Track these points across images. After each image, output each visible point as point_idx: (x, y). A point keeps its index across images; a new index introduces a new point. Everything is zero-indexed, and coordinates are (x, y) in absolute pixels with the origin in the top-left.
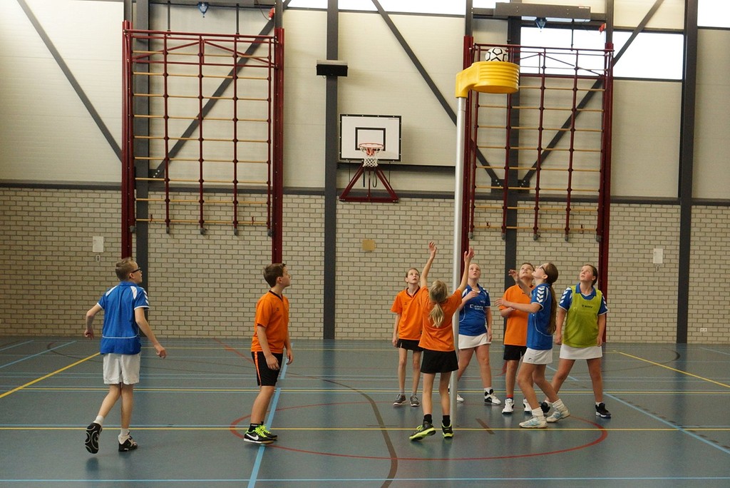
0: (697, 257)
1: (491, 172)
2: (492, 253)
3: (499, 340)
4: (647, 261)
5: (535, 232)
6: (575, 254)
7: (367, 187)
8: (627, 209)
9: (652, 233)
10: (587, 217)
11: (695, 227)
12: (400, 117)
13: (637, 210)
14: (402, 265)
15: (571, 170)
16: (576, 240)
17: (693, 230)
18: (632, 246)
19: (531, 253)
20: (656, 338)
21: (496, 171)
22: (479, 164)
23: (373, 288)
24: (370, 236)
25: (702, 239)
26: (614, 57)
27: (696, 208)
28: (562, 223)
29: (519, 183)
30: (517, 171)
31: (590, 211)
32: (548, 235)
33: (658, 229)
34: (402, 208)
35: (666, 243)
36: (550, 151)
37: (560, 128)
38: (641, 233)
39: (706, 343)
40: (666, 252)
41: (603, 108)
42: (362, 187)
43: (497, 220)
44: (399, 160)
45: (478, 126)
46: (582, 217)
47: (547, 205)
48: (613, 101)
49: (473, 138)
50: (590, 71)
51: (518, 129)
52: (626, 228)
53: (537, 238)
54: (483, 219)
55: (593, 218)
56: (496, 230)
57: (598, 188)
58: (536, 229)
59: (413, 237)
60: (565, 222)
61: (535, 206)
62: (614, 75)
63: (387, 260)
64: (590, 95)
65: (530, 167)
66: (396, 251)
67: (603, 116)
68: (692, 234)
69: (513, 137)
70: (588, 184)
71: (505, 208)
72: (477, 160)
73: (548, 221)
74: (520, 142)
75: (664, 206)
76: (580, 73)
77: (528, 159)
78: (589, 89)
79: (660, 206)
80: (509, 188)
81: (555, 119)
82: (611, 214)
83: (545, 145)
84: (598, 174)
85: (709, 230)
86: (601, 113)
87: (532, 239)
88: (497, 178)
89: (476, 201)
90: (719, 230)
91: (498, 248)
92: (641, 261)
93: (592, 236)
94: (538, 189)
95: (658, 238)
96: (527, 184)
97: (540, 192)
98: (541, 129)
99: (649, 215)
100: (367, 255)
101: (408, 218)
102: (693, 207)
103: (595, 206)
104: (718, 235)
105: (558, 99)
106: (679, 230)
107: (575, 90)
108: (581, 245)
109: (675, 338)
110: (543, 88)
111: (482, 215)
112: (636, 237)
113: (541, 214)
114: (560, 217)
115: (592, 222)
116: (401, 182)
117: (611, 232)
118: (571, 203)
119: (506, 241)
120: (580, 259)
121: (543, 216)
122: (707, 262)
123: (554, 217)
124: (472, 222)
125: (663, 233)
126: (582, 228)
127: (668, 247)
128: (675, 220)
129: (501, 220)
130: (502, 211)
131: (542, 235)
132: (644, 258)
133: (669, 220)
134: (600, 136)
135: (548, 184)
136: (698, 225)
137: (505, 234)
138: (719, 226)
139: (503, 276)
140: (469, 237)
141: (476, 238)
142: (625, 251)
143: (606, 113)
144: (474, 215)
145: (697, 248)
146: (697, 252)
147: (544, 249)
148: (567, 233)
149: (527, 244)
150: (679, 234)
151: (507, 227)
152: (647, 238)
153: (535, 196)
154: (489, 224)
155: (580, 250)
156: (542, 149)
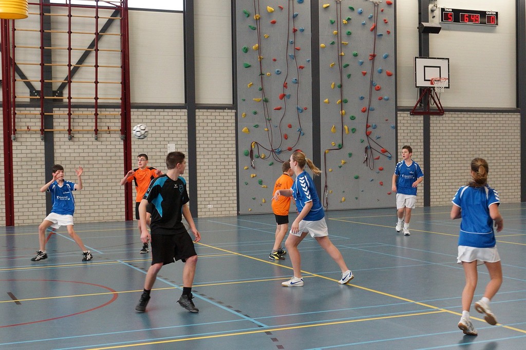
0: (202, 150)
1: (29, 85)
2: (33, 151)
4: (162, 154)
5: (70, 134)
6: (104, 151)
8: (144, 113)
10: (112, 120)
11: (199, 126)
13: (153, 113)
15: (96, 82)
16: (104, 139)
17: (197, 128)
19: (67, 151)
21: (34, 84)
22: (18, 78)
25: (205, 135)
27: (199, 112)
28: (91, 126)
29: (54, 93)
30: (51, 83)
31: (115, 115)
32: (81, 135)
33: (170, 128)
35: (178, 139)
36: (79, 67)
37: (86, 48)
38: (157, 132)
39: (212, 216)
40: (178, 146)
41: (121, 33)
43: (36, 124)
45: (15, 47)
46: (108, 120)
47: (78, 111)
48: (129, 27)
49: (11, 56)
50: (109, 2)
51: (51, 49)
53: (71, 138)
54: (24, 124)
55: (117, 121)
56: (36, 132)
57: (120, 97)
58: (70, 130)
60: (94, 124)
61: (68, 112)
62: (129, 6)
64: (110, 23)
65: (62, 80)
67: (121, 39)
68: (197, 132)
69: (46, 56)
70: (111, 93)
71: (42, 114)
72: (16, 75)
73: (80, 124)
74: (52, 60)
75: (174, 110)
76: (100, 4)
77: (60, 74)
78: (109, 17)
79: (171, 110)
80: (45, 97)
81: (81, 41)
82: (132, 117)
83: (74, 62)
84: (120, 86)
85: (210, 128)
86: (119, 37)
87: (67, 140)
88: (35, 90)
89: (16, 109)
91: (38, 147)
92: (158, 154)
93: (118, 135)
94: (70, 98)
95: (170, 135)
96: (61, 94)
97: (72, 100)
98: (70, 49)
99: (162, 117)
102: (197, 110)
103: (119, 111)
104: (217, 132)
105: (84, 24)
106: (187, 128)
107: (97, 17)
108: (109, 143)
110: (70, 16)
111: (22, 120)
112: (153, 136)
113: (73, 119)
114: (90, 120)
115: (117, 124)
118: (98, 109)
119: (45, 141)
120: (108, 154)
121: (75, 120)
122: (209, 153)
123: (84, 120)
124: (14, 126)
125: (175, 132)
126: (108, 129)
127: (179, 143)
128: (183, 121)
129: (40, 124)
130: (40, 117)
131: (75, 136)
132: (160, 152)
133: (178, 121)
134: (120, 55)
135: (78, 94)
136: (201, 124)
137: (44, 136)
138: (217, 125)
139: (44, 170)
140: (12, 139)
141: (19, 139)
142: (145, 146)
143: (123, 37)
144: (16, 120)
145: (202, 142)
146: (201, 146)
147: (77, 147)
148: (96, 134)
149: (63, 143)
150: (187, 132)
151: (45, 130)
152: (162, 135)
153: (68, 104)
154: (29, 128)
155: (108, 147)
156: (71, 65)
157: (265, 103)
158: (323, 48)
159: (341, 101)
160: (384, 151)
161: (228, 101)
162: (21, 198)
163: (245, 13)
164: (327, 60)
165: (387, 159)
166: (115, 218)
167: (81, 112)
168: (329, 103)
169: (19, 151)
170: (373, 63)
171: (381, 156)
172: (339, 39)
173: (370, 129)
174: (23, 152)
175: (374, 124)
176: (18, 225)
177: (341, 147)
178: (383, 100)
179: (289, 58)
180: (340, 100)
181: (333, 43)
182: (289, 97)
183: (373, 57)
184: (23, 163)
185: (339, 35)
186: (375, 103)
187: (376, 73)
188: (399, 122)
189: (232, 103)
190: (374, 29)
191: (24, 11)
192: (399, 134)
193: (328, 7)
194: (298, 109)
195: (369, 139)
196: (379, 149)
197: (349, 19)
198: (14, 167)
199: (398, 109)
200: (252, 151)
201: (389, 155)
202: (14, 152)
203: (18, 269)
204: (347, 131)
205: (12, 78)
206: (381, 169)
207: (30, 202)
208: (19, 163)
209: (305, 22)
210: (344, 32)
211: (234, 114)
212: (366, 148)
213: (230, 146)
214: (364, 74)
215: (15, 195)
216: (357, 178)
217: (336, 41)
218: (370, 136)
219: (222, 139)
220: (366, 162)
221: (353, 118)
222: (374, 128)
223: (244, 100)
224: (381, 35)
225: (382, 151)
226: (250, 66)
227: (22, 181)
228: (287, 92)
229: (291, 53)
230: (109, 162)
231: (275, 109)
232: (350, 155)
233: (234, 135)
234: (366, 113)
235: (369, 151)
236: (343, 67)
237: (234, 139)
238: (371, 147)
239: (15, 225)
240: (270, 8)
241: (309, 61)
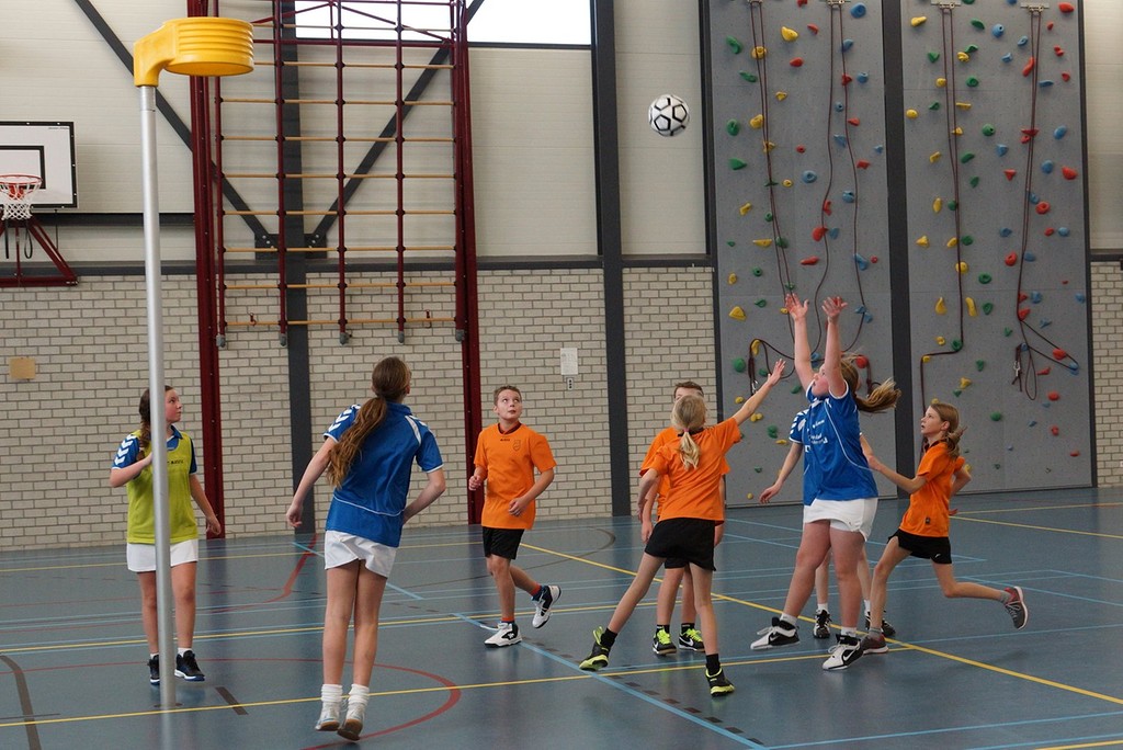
0: (638, 360)
1: (253, 222)
2: (265, 371)
3: (286, 533)
4: (550, 371)
5: (343, 329)
6: (418, 367)
7: (13, 259)
8: (508, 280)
9: (556, 321)
10: (436, 298)
11: (631, 306)
12: (71, 125)
13: (526, 280)
14: (91, 403)
15: (400, 213)
16: (419, 340)
17: (627, 311)
18: (521, 347)
19: (337, 368)
20: (574, 510)
21: (263, 219)
22: (228, 207)
23: (37, 450)
24: (26, 351)
25: (645, 327)
26: (467, 6)
27: (631, 273)
28: (390, 311)
29: (308, 240)
30: (301, 218)
31: (442, 285)
32: (368, 333)
33: (565, 312)
34: (86, 295)
35: (582, 337)
36: (361, 179)
37: (376, 137)
38: (537, 321)
40: (583, 353)
41: (453, 100)
42: (4, 260)
43: (270, 310)
44: (74, 205)
45: (222, 138)
46: (427, 298)
47: (361, 277)
48: (471, 86)
49: (214, 159)
50: (424, 32)
51: (299, 142)
52: (508, 314)
53: (346, 339)
54: (243, 310)
55: (447, 298)
56: (268, 328)
57: (453, 243)
58: (343, 322)
59: (109, 349)
60: (396, 307)
61: (338, 281)
62: (470, 39)
63: (61, 395)
64: (428, 77)
65: (326, 210)
66: (78, 377)
67: (453, 112)
68: (627, 319)
69: (290, 156)
70: (433, 235)
71: (282, 287)
72: (225, 201)
73: (366, 308)
74: (303, 165)
75: (574, 271)
76: (406, 36)
77: (321, 195)
78: (427, 65)
79: (566, 271)
80: (288, 249)
81: (367, 121)
82: (480, 289)
83: (351, 167)
84: (452, 219)
85: (656, 310)
86: (450, 107)
87: (337, 343)
88: (265, 233)
89: (227, 276)
90: (674, 310)
91: (275, 362)
92: (540, 371)
93: (448, 331)
94: (342, 249)
95: (567, 329)
96: (323, 242)
97: (347, 255)
98: (341, 140)
99: (548, 288)
100: (22, 387)
101: (98, 313)
103: (450, 277)
104: (671, 318)
105: (370, 83)
106: (603, 312)
107: (400, 67)
108: (429, 349)
109: (610, 508)
110: (340, 65)
111: (240, 302)
112: (528, 330)
113: (351, 295)
114: (388, 299)
115: (446, 306)
116: (79, 247)
117: (481, 322)
118: (405, 274)
119: (289, 348)
120: (429, 374)
121: (355, 300)
122: (656, 367)
123: (375, 299)
124: (222, 315)
125: (576, 320)
126: (428, 317)
127: (586, 345)
128: (595, 295)
129: (278, 309)
130: (278, 294)
131: (355, 334)
132: (544, 366)
133: (584, 296)
134: (451, 150)
135: (359, 240)
136: (635, 302)
137: (285, 335)
138: (672, 302)
139: (288, 413)
140: (218, 344)
141: (232, 345)
142: (510, 355)
143: (459, 110)
144: (227, 302)
145: (638, 343)
146: (636, 351)
147: (360, 359)
148: (401, 328)
149: (328, 352)
150: (603, 320)
151: (290, 323)
152: (547, 329)
153: (338, 263)
154: (255, 317)
155: (428, 357)
156: (345, 176)
157: (780, 249)
158: (913, 119)
159: (958, 241)
160: (1061, 356)
161: (697, 246)
162: (239, 477)
163: (732, 45)
164: (922, 147)
165: (1068, 373)
166: (445, 518)
167: (367, 282)
168: (928, 245)
169: (233, 372)
170: (1031, 150)
171: (1055, 367)
172: (951, 97)
173: (1025, 306)
174: (243, 371)
175: (1035, 293)
176: (232, 536)
177: (958, 348)
178: (1055, 237)
179: (833, 145)
180: (954, 239)
181: (936, 107)
182: (835, 234)
183: (1031, 135)
184: (241, 398)
185: (951, 88)
186: (1037, 243)
187: (1036, 172)
188: (1094, 285)
189: (705, 252)
190: (1032, 71)
191: (245, 56)
192: (1095, 315)
193: (921, 24)
194: (857, 261)
195: (1026, 329)
196: (1050, 351)
197: (972, 50)
198: (223, 407)
199: (1092, 256)
200: (751, 361)
201: (1073, 365)
202: (222, 372)
203: (236, 634)
204: (972, 309)
205: (215, 209)
206: (1054, 398)
207: (259, 484)
208: (233, 399)
209: (868, 60)
210: (962, 78)
211: (710, 277)
212: (1019, 349)
213: (703, 350)
214: (1011, 176)
215: (226, 468)
216: (997, 419)
217: (942, 101)
218: (1027, 321)
219: (684, 334)
220: (1017, 382)
221: (985, 280)
222: (1035, 302)
223: (732, 244)
224: (1049, 84)
225: (1055, 354)
226: (743, 166)
227: (241, 438)
228: (831, 224)
229: (838, 132)
230: (430, 392)
231: (805, 264)
232: (981, 365)
233: (711, 325)
234: (1016, 268)
235: (1025, 355)
236: (958, 161)
237: (711, 333)
238: (1029, 348)
239: (227, 537)
240: (788, 32)
241: (880, 150)
